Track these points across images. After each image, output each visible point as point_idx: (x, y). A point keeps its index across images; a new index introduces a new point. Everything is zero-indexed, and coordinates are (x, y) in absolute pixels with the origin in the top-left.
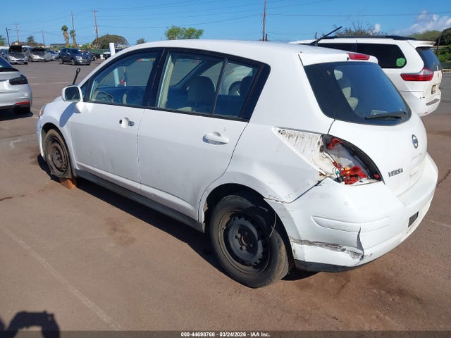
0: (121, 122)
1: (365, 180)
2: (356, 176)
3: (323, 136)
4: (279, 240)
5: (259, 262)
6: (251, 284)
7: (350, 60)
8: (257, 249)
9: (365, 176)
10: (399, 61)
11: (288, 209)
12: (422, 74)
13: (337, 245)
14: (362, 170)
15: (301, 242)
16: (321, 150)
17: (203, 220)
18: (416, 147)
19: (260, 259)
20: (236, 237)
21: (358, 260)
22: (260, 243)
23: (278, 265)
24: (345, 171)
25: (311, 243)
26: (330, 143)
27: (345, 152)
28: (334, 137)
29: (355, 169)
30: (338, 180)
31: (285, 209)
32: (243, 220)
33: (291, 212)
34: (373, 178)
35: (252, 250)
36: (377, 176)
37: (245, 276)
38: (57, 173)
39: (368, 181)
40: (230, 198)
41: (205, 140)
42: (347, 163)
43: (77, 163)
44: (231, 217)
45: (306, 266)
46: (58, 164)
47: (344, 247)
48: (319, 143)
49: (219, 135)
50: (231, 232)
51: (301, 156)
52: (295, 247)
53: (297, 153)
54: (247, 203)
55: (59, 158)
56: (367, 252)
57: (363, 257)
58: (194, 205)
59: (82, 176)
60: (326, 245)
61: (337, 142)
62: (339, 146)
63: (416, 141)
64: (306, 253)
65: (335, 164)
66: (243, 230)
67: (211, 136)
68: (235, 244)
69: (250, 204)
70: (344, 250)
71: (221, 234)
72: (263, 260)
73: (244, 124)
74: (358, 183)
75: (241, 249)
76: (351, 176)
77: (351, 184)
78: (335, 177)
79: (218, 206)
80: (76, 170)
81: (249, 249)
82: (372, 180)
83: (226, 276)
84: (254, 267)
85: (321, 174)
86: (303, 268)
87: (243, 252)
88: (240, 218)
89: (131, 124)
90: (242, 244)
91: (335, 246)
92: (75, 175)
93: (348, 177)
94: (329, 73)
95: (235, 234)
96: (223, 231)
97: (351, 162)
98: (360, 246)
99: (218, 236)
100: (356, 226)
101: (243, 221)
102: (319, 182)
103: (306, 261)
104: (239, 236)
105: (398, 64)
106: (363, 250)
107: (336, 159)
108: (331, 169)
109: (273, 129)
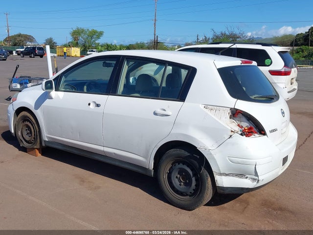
0: (89, 104)
1: (257, 135)
2: (252, 132)
3: (231, 109)
4: (206, 175)
5: (193, 192)
6: (188, 208)
7: (242, 64)
8: (192, 183)
9: (256, 133)
10: (267, 61)
11: (212, 153)
12: (283, 70)
13: (242, 175)
14: (254, 129)
15: (221, 174)
16: (230, 118)
17: (153, 167)
18: (284, 117)
19: (194, 190)
20: (177, 177)
21: (255, 183)
22: (194, 179)
23: (206, 191)
24: (245, 129)
25: (227, 175)
26: (235, 114)
27: (244, 119)
28: (237, 110)
29: (250, 129)
30: (241, 134)
31: (211, 154)
32: (181, 164)
33: (214, 155)
34: (261, 133)
35: (188, 184)
36: (263, 132)
37: (183, 203)
38: (26, 145)
39: (258, 136)
40: (173, 151)
41: (155, 114)
42: (246, 125)
43: (46, 136)
44: (172, 164)
45: (224, 190)
46: (27, 138)
47: (247, 176)
48: (229, 113)
49: (165, 110)
50: (173, 175)
51: (219, 121)
52: (217, 178)
53: (217, 119)
54: (184, 153)
55: (28, 133)
56: (260, 178)
57: (258, 181)
58: (146, 157)
59: (50, 145)
60: (236, 176)
61: (239, 112)
62: (240, 115)
63: (283, 113)
64: (224, 182)
65: (239, 125)
66: (181, 172)
67: (159, 111)
68: (176, 182)
69: (187, 154)
70: (247, 178)
71: (166, 176)
72: (196, 191)
73: (181, 103)
74: (253, 136)
75: (180, 185)
76: (249, 132)
77: (249, 136)
78: (240, 133)
79: (164, 157)
80: (45, 141)
81: (186, 184)
82: (260, 135)
83: (169, 205)
84: (190, 196)
85: (232, 131)
86: (222, 191)
87: (182, 187)
88: (179, 164)
89: (98, 105)
90: (180, 182)
91: (241, 175)
92: (43, 145)
93: (247, 133)
94: (232, 73)
95: (175, 175)
96: (167, 175)
97: (248, 124)
98: (256, 174)
99: (164, 177)
100: (253, 161)
101: (181, 166)
102: (231, 136)
103: (225, 186)
104: (179, 176)
105: (266, 64)
106: (258, 176)
107: (239, 123)
108: (237, 129)
109: (201, 105)
